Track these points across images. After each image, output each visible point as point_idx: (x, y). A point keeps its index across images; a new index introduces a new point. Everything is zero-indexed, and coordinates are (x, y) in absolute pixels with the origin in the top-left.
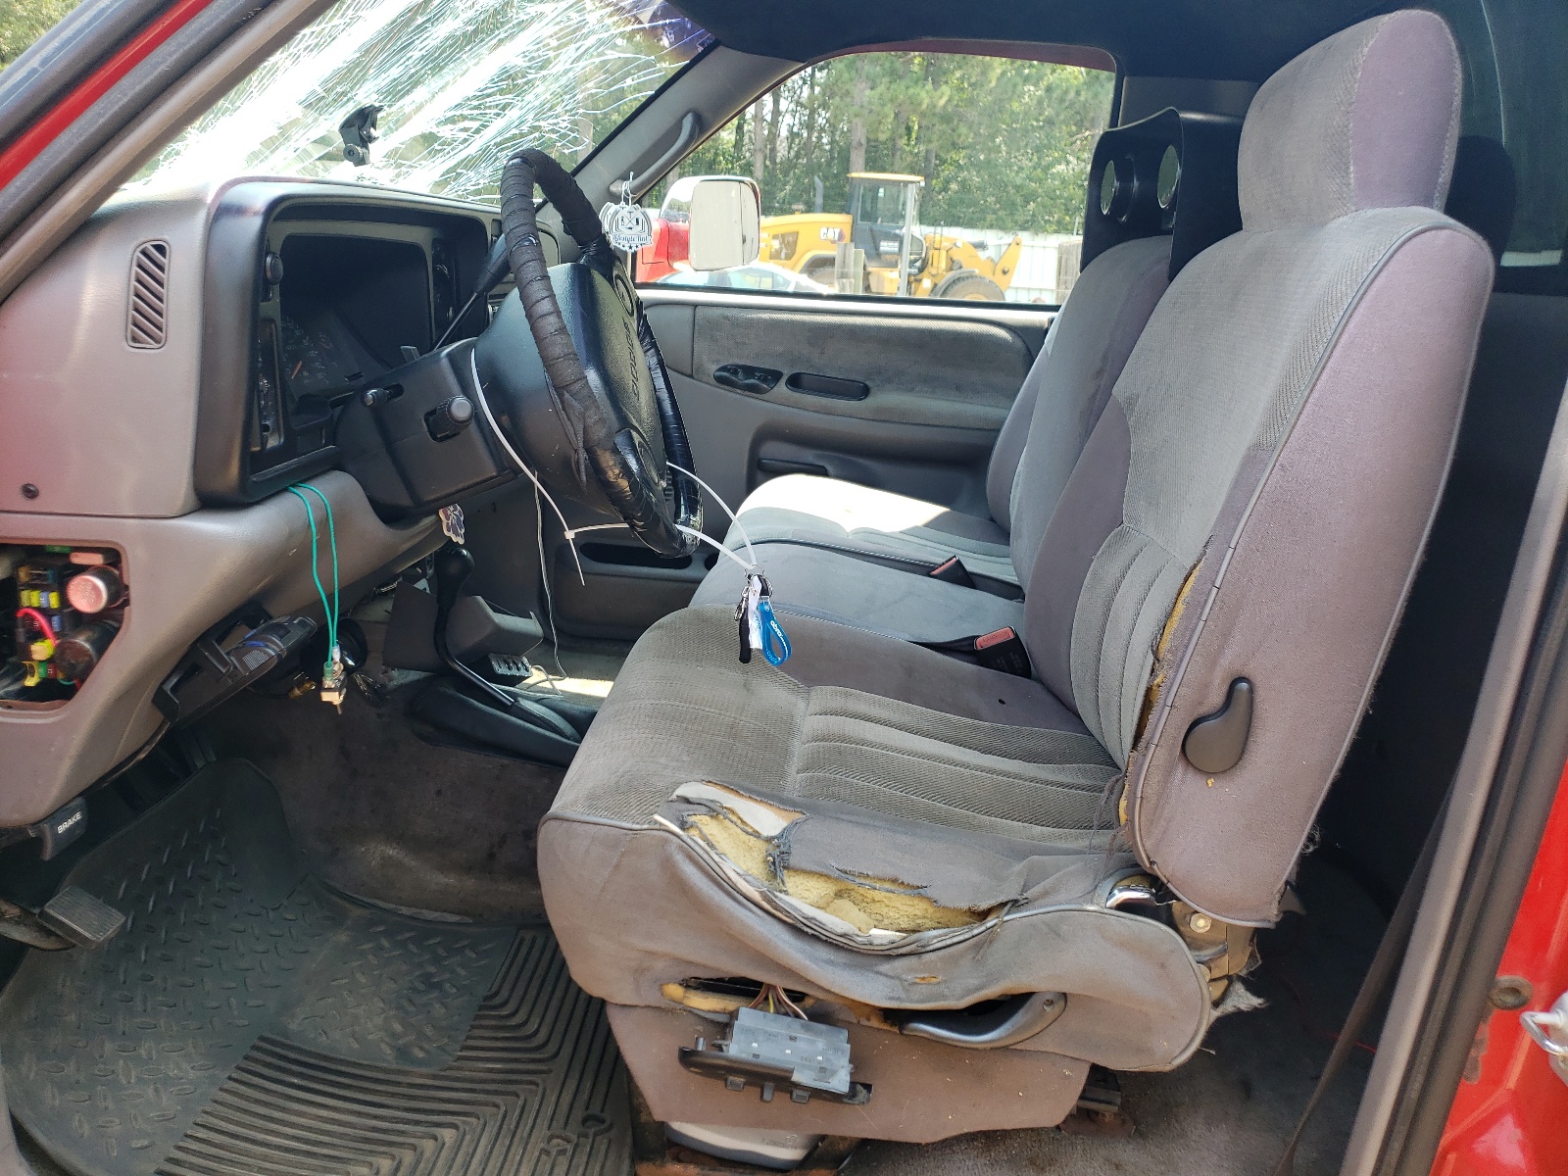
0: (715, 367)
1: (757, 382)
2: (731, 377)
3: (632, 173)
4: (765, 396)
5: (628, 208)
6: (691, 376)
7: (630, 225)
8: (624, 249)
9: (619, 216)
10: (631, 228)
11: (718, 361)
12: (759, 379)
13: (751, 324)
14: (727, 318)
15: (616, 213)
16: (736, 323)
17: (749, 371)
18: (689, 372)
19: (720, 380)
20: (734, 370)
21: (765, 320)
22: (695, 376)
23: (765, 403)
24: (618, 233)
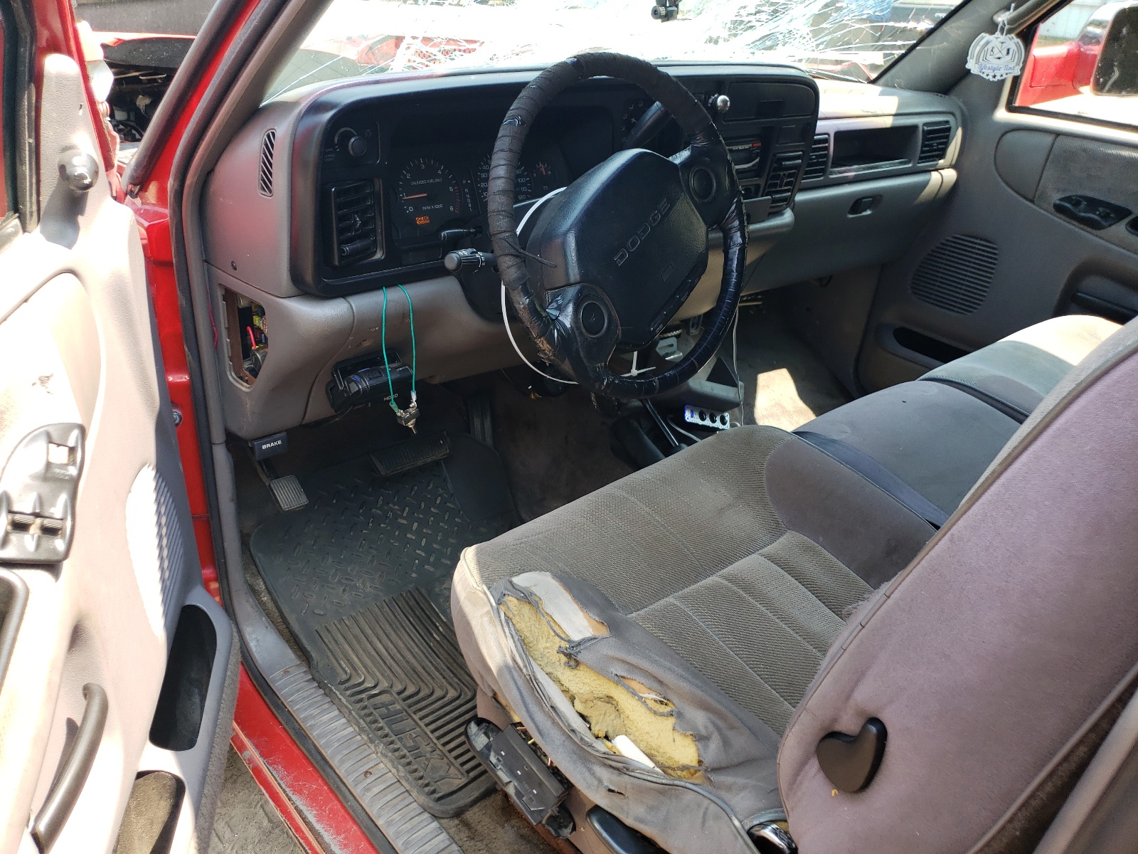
0: (1060, 195)
1: (1096, 217)
2: (1074, 208)
3: (1013, 5)
4: (1098, 232)
5: (1003, 38)
6: (1032, 201)
7: (1000, 55)
8: (987, 78)
9: (989, 47)
10: (999, 58)
11: (1064, 190)
12: (1099, 215)
13: (1107, 159)
14: (1085, 150)
15: (987, 43)
16: (1094, 157)
17: (1093, 203)
18: (1031, 198)
19: (1059, 209)
20: (1076, 201)
21: (1124, 158)
22: (1036, 202)
23: (1098, 240)
24: (984, 63)
